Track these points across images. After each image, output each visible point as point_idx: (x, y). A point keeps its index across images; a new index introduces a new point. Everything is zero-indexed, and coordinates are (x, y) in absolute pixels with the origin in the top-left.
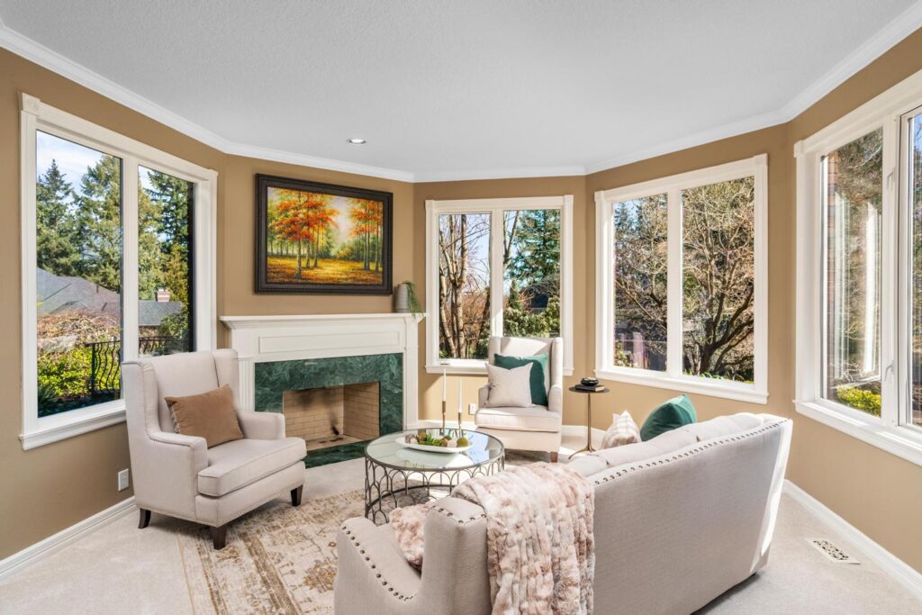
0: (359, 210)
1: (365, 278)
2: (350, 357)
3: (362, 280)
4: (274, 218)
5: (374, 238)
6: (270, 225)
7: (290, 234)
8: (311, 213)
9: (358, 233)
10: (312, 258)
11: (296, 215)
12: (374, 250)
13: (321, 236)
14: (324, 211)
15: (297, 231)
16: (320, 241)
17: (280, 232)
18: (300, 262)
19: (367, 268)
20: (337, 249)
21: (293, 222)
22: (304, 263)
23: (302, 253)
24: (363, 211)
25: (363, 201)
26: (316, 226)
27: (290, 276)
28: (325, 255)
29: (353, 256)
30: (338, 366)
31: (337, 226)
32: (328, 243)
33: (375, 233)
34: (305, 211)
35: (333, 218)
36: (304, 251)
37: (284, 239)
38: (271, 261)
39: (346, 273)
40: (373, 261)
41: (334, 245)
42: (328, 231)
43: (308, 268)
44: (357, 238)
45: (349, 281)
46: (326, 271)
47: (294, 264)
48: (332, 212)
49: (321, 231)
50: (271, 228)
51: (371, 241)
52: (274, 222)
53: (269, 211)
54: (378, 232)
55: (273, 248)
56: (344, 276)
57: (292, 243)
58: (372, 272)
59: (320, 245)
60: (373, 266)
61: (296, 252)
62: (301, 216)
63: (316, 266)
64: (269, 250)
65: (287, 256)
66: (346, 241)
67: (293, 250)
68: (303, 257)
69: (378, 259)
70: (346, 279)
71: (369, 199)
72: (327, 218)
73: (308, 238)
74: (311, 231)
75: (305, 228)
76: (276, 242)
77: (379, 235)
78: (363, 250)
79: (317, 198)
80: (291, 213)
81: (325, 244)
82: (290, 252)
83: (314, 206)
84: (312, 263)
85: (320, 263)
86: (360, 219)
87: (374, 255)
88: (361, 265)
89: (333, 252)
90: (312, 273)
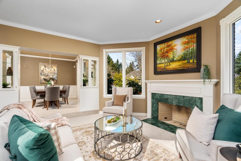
0: (185, 41)
1: (188, 66)
2: (178, 96)
3: (187, 67)
4: (158, 54)
5: (192, 49)
6: (157, 56)
7: (162, 57)
8: (168, 49)
9: (184, 50)
10: (168, 62)
11: (164, 51)
12: (192, 54)
13: (171, 55)
14: (172, 46)
15: (164, 56)
16: (171, 56)
17: (160, 57)
18: (165, 64)
19: (188, 62)
20: (176, 58)
21: (163, 53)
22: (166, 65)
23: (165, 61)
24: (187, 40)
25: (187, 37)
26: (170, 52)
27: (163, 69)
28: (173, 61)
29: (183, 58)
30: (174, 98)
31: (176, 50)
32: (173, 56)
33: (193, 47)
34: (166, 48)
35: (175, 48)
36: (166, 61)
37: (161, 59)
38: (158, 66)
39: (180, 65)
40: (191, 59)
41: (175, 56)
42: (173, 52)
43: (167, 66)
44: (184, 52)
45: (181, 68)
46: (173, 66)
47: (163, 65)
48: (175, 46)
49: (171, 53)
50: (158, 56)
51: (190, 51)
52: (158, 55)
53: (157, 52)
54: (194, 46)
55: (158, 62)
56: (179, 67)
57: (163, 59)
58: (191, 63)
59: (171, 58)
60: (191, 61)
61: (164, 62)
62: (165, 50)
63: (169, 65)
64: (157, 63)
66: (179, 54)
67: (163, 61)
68: (166, 63)
69: (194, 57)
70: (180, 68)
71: (189, 35)
72: (173, 48)
73: (167, 56)
74: (168, 54)
75: (166, 54)
76: (159, 60)
77: (195, 47)
78: (187, 55)
79: (170, 43)
80: (162, 51)
81: (172, 57)
82: (162, 62)
83: (169, 46)
84: (168, 64)
85: (171, 64)
86: (185, 44)
87: (192, 56)
88: (186, 61)
89: (175, 59)
90: (168, 67)
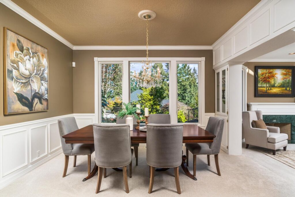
0: (284, 72)
1: (286, 92)
2: (282, 115)
3: (285, 93)
4: (259, 77)
5: (288, 80)
6: (259, 79)
7: (264, 81)
8: (269, 75)
9: (283, 79)
10: (270, 87)
11: (265, 76)
12: (289, 84)
13: (272, 81)
14: (273, 74)
15: (266, 80)
16: (272, 82)
17: (261, 81)
18: (266, 88)
19: (286, 89)
20: (277, 84)
21: (265, 78)
22: (267, 89)
23: (267, 86)
24: (285, 72)
25: (285, 70)
26: (271, 78)
27: (264, 92)
28: (273, 86)
29: (282, 86)
30: (278, 118)
31: (277, 78)
32: (274, 83)
33: (289, 79)
34: (268, 74)
35: (276, 76)
36: (268, 85)
37: (262, 82)
38: (259, 89)
39: (280, 91)
40: (288, 87)
41: (276, 83)
42: (274, 79)
43: (269, 90)
44: (283, 81)
45: (281, 93)
46: (274, 91)
47: (265, 89)
48: (276, 74)
49: (272, 79)
50: (259, 80)
51: (287, 81)
52: (260, 78)
53: (258, 75)
54: (290, 78)
55: (259, 85)
56: (279, 92)
57: (264, 83)
58: (288, 90)
59: (272, 83)
60: (288, 89)
61: (265, 86)
62: (267, 76)
63: (271, 89)
64: (258, 86)
65: (263, 87)
66: (280, 82)
67: (265, 85)
68: (267, 87)
69: (290, 86)
70: (280, 93)
71: (287, 69)
72: (274, 76)
73: (269, 82)
74: (270, 80)
75: (268, 79)
76: (260, 83)
77: (290, 79)
78: (285, 84)
79: (271, 70)
80: (264, 75)
81: (273, 83)
82: (264, 86)
83: (270, 73)
84: (270, 89)
85: (272, 88)
86: (284, 75)
87: (288, 86)
88: (284, 88)
89: (276, 85)
90: (270, 91)
